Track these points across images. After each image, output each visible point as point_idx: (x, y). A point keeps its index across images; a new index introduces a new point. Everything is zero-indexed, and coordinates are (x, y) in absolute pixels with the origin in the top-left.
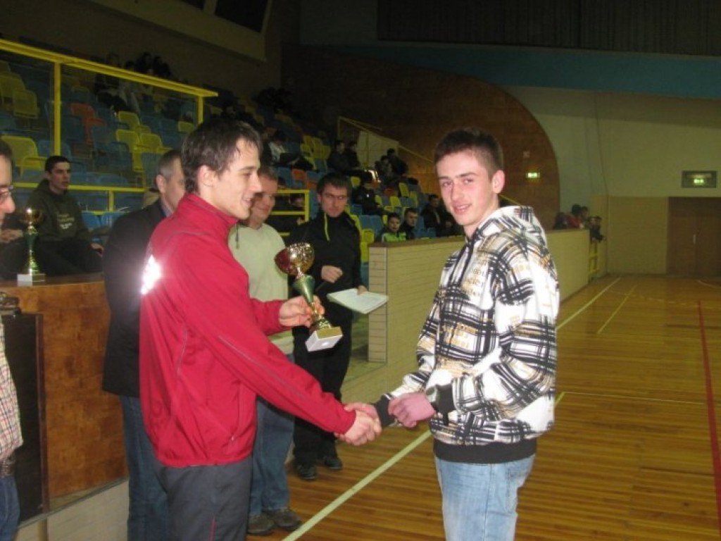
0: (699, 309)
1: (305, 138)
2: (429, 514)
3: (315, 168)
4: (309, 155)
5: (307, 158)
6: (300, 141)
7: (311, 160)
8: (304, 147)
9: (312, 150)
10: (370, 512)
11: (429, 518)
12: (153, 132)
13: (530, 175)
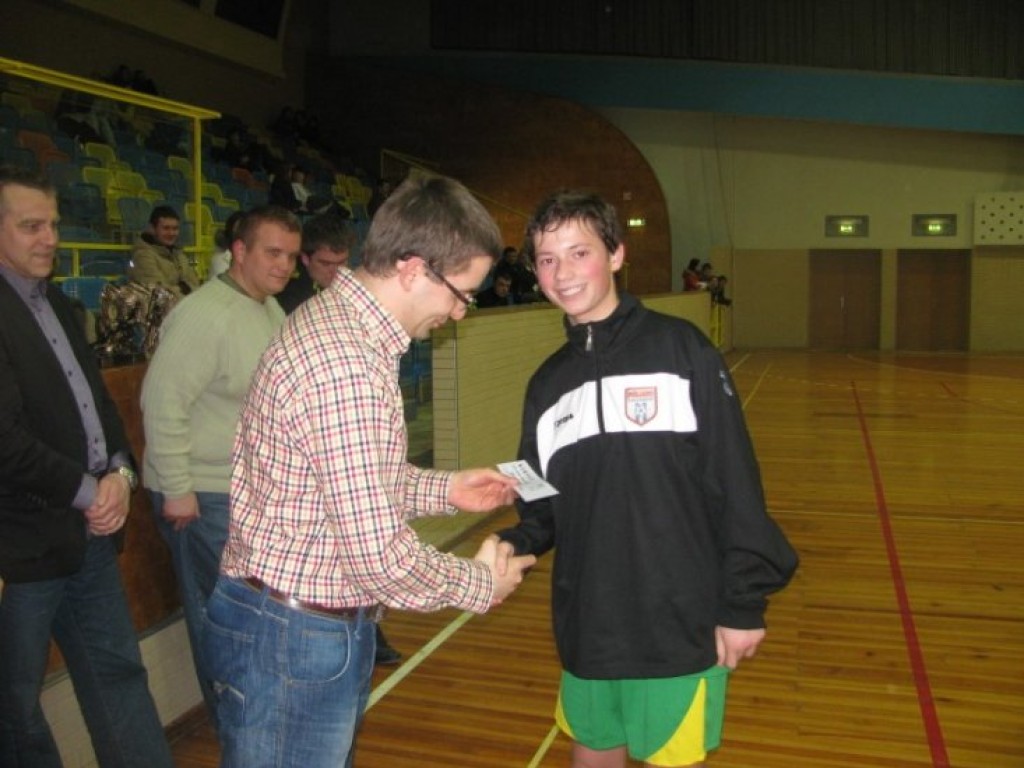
0: (854, 392)
1: (339, 177)
2: (529, 684)
3: (352, 216)
4: (343, 199)
5: (341, 203)
6: (332, 182)
7: (346, 205)
8: (337, 189)
9: (348, 194)
10: (447, 684)
11: (530, 689)
12: (134, 171)
13: (632, 223)
